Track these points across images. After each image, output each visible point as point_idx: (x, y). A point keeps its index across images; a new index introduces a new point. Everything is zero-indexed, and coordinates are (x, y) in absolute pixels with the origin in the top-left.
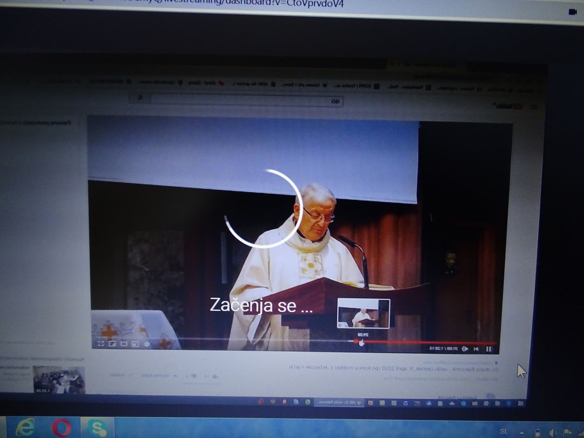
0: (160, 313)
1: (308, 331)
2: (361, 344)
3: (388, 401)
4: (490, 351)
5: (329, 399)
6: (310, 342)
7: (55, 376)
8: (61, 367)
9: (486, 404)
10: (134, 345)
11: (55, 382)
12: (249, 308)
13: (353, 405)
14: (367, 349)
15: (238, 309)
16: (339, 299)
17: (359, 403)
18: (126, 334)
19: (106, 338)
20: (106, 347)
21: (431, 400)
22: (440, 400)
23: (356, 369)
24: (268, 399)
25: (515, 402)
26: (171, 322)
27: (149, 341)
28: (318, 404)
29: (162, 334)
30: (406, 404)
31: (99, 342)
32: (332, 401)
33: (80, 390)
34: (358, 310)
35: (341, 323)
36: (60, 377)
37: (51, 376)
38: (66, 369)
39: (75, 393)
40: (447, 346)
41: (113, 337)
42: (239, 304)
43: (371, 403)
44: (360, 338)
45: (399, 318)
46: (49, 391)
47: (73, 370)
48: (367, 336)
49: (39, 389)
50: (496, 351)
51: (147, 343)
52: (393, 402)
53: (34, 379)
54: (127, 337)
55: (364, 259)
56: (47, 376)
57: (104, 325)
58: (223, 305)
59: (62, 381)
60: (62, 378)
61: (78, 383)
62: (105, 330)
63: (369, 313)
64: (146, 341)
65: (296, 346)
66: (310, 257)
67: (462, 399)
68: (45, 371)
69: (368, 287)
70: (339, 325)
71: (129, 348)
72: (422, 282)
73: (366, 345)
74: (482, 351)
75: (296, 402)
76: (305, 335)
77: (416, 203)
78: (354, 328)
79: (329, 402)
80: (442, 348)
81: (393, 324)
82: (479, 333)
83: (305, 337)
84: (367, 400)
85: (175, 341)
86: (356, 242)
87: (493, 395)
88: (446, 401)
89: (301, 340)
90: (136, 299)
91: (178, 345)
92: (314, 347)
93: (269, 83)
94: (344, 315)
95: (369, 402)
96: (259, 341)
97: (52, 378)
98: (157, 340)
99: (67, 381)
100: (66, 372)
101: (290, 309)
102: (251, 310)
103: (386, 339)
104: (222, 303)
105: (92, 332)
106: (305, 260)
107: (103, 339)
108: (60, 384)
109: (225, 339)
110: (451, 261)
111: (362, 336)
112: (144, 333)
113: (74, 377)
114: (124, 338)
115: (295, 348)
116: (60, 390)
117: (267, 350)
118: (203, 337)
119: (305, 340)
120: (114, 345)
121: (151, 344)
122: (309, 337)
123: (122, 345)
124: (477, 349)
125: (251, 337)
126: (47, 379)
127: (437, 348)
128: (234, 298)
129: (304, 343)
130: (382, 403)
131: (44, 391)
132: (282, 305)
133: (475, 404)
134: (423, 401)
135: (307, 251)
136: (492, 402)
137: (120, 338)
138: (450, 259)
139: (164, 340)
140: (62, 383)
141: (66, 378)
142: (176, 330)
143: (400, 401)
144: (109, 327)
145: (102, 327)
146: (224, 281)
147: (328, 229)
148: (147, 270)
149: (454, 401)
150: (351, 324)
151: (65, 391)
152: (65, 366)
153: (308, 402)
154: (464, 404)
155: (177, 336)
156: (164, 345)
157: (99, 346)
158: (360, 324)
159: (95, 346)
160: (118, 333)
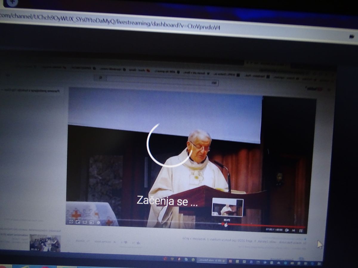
0: (107, 204)
1: (194, 217)
2: (226, 225)
3: (241, 260)
4: (302, 231)
5: (206, 258)
6: (196, 224)
7: (43, 241)
8: (47, 235)
9: (299, 263)
10: (91, 223)
11: (42, 244)
12: (160, 202)
13: (220, 262)
14: (229, 228)
15: (154, 203)
16: (214, 199)
17: (224, 261)
18: (87, 216)
19: (74, 218)
20: (74, 224)
21: (267, 261)
22: (272, 261)
23: (223, 240)
24: (169, 257)
25: (316, 263)
26: (114, 210)
27: (100, 221)
28: (199, 261)
29: (108, 217)
30: (251, 262)
31: (70, 221)
32: (208, 260)
33: (58, 250)
34: (225, 205)
35: (214, 213)
36: (46, 241)
37: (40, 241)
38: (50, 237)
39: (54, 251)
40: (277, 228)
41: (79, 218)
42: (154, 200)
43: (230, 261)
44: (225, 222)
45: (248, 211)
46: (39, 249)
47: (54, 237)
48: (229, 221)
49: (33, 248)
50: (305, 232)
51: (99, 222)
52: (244, 261)
53: (30, 242)
54: (87, 218)
55: (228, 175)
56: (38, 241)
57: (74, 211)
58: (144, 200)
59: (47, 244)
60: (46, 242)
61: (57, 245)
62: (74, 213)
63: (231, 207)
64: (98, 221)
65: (187, 226)
66: (196, 172)
67: (284, 260)
68: (37, 238)
69: (231, 192)
70: (213, 214)
71: (88, 224)
72: (262, 190)
73: (229, 226)
74: (297, 232)
75: (186, 260)
76: (193, 219)
77: (259, 143)
78: (221, 216)
79: (205, 260)
80: (274, 229)
81: (244, 214)
82: (295, 221)
83: (193, 221)
84: (228, 260)
85: (115, 221)
86: (224, 164)
87: (303, 258)
88: (275, 262)
89: (190, 222)
90: (94, 196)
91: (117, 224)
92: (198, 227)
93: (176, 72)
94: (216, 208)
95: (230, 260)
96: (165, 223)
97: (41, 242)
98: (104, 220)
99: (50, 243)
100: (49, 239)
101: (185, 204)
102: (161, 204)
103: (241, 223)
104: (144, 199)
105: (66, 215)
106: (193, 174)
107: (72, 219)
108: (46, 246)
109: (145, 221)
110: (280, 178)
111: (226, 221)
112: (97, 216)
113: (54, 242)
114: (85, 218)
115: (186, 226)
116: (45, 249)
117: (170, 227)
118: (133, 219)
119: (193, 223)
120: (79, 223)
121: (101, 223)
122: (195, 221)
123: (83, 223)
124: (294, 230)
125: (160, 220)
126: (38, 243)
127: (270, 229)
128: (151, 196)
129: (191, 224)
130: (237, 262)
131: (36, 249)
132: (180, 201)
133: (292, 263)
134: (262, 261)
135: (194, 169)
136: (302, 262)
137: (82, 218)
138: (279, 177)
139: (109, 220)
140: (47, 245)
141: (49, 242)
142: (116, 215)
143: (248, 261)
144: (76, 212)
145: (72, 212)
146: (146, 186)
147: (207, 156)
148: (101, 178)
149: (280, 261)
150: (220, 213)
151: (48, 250)
152: (49, 235)
153: (193, 260)
154: (286, 263)
155: (117, 218)
156: (109, 223)
157: (70, 223)
158: (225, 213)
159: (67, 223)
160: (82, 215)
